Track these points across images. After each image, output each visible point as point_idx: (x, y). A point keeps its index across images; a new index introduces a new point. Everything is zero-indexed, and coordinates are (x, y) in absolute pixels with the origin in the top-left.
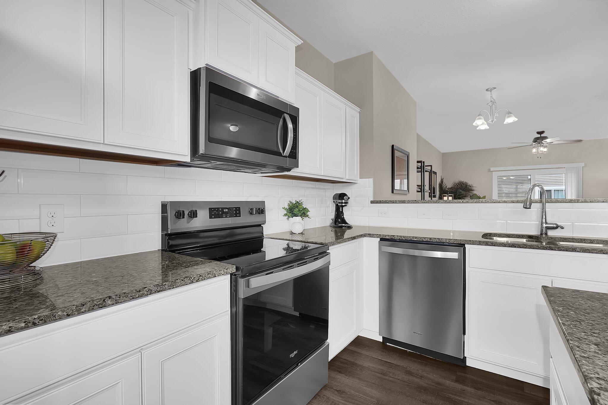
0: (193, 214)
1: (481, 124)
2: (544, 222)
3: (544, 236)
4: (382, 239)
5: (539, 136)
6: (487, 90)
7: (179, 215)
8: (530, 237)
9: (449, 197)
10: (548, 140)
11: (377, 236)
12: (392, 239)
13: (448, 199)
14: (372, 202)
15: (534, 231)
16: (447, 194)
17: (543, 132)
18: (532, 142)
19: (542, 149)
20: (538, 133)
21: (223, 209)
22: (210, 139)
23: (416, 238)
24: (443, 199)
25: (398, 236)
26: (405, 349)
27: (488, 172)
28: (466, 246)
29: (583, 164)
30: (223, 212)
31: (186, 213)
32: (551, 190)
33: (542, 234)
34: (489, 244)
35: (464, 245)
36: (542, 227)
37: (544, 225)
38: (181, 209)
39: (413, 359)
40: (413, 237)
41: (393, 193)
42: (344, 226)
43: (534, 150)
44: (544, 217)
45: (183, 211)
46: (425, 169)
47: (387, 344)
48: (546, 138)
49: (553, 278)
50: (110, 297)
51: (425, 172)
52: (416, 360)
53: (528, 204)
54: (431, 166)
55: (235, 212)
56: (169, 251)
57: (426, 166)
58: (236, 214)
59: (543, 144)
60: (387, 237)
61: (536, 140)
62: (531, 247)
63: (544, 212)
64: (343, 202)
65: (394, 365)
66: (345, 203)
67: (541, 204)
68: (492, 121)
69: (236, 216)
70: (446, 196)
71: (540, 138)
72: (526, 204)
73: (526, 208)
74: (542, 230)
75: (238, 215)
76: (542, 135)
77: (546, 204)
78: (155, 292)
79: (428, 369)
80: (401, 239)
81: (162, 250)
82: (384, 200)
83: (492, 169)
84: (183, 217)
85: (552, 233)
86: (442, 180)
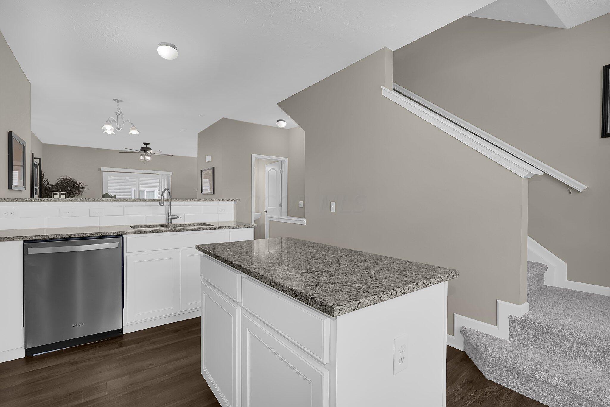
1: (109, 129)
2: (170, 214)
3: (170, 224)
5: (145, 146)
6: (115, 100)
8: (162, 226)
9: (62, 195)
10: (151, 151)
11: (20, 238)
12: (43, 239)
13: (60, 197)
15: (163, 222)
16: (59, 192)
17: (148, 144)
18: (139, 150)
19: (148, 158)
20: (144, 144)
23: (75, 234)
24: (53, 198)
25: (52, 235)
26: (60, 349)
27: (99, 171)
28: (123, 236)
29: (171, 173)
32: (144, 191)
33: (168, 223)
34: (142, 232)
35: (122, 235)
36: (169, 218)
37: (170, 217)
39: (73, 352)
40: (71, 234)
41: (11, 189)
43: (142, 157)
44: (170, 211)
46: (34, 162)
47: (34, 355)
48: (150, 149)
49: (180, 249)
52: (76, 352)
53: (162, 202)
54: (39, 159)
57: (35, 158)
59: (148, 153)
60: (37, 238)
61: (142, 149)
62: (162, 232)
63: (169, 209)
65: (54, 367)
67: (168, 202)
68: (119, 129)
70: (57, 194)
71: (145, 149)
72: (161, 202)
73: (161, 205)
74: (168, 221)
76: (148, 146)
77: (171, 202)
79: (91, 352)
80: (56, 238)
83: (102, 169)
85: (174, 222)
86: (42, 175)
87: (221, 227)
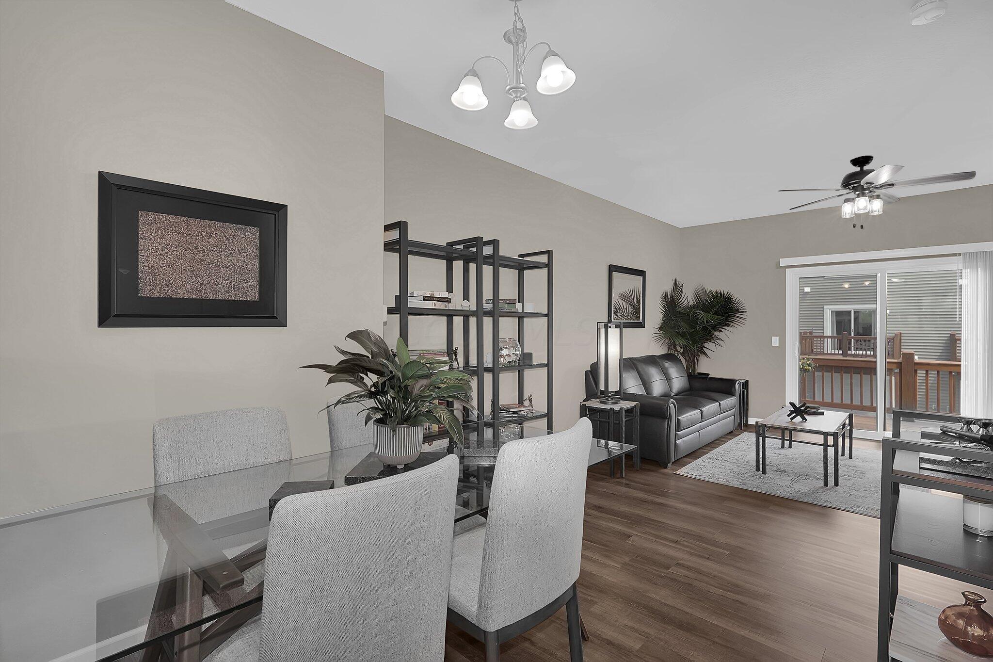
5: (857, 168)
17: (866, 160)
20: (854, 161)
54: (548, 253)
83: (784, 262)
86: (677, 287)
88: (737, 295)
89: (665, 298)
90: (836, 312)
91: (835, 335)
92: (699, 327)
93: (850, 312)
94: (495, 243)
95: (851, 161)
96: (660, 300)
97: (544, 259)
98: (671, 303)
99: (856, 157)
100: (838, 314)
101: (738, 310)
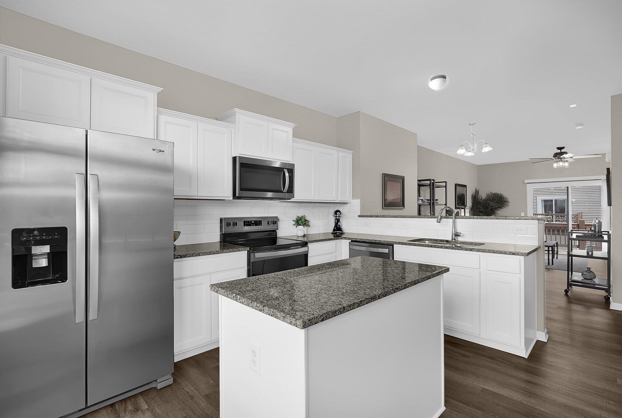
0: (235, 224)
1: (465, 153)
2: (454, 231)
4: (352, 241)
5: (559, 151)
7: (228, 224)
8: (447, 241)
11: (349, 239)
14: (359, 216)
17: (563, 148)
18: (553, 157)
19: (562, 164)
20: (558, 148)
21: (251, 221)
22: (241, 189)
27: (523, 183)
30: (251, 223)
31: (232, 223)
33: (452, 239)
35: (393, 244)
36: (453, 235)
38: (229, 222)
41: (384, 209)
42: (338, 233)
43: (555, 165)
44: (454, 228)
45: (230, 223)
48: (564, 153)
50: (201, 253)
51: (436, 187)
54: (446, 182)
55: (258, 223)
56: (223, 242)
57: (436, 183)
58: (259, 224)
60: (356, 240)
61: (556, 155)
63: (454, 225)
64: (338, 216)
66: (339, 217)
68: (473, 150)
69: (259, 225)
71: (559, 154)
75: (260, 225)
76: (562, 151)
78: (216, 254)
81: (220, 242)
82: (366, 215)
83: (526, 181)
84: (230, 226)
85: (460, 239)
86: (477, 192)
87: (474, 249)
88: (505, 194)
89: (472, 196)
90: (544, 200)
91: (544, 213)
92: (489, 209)
93: (552, 201)
94: (433, 180)
95: (557, 148)
96: (471, 197)
97: (444, 184)
98: (475, 198)
99: (559, 147)
100: (545, 201)
101: (505, 201)
